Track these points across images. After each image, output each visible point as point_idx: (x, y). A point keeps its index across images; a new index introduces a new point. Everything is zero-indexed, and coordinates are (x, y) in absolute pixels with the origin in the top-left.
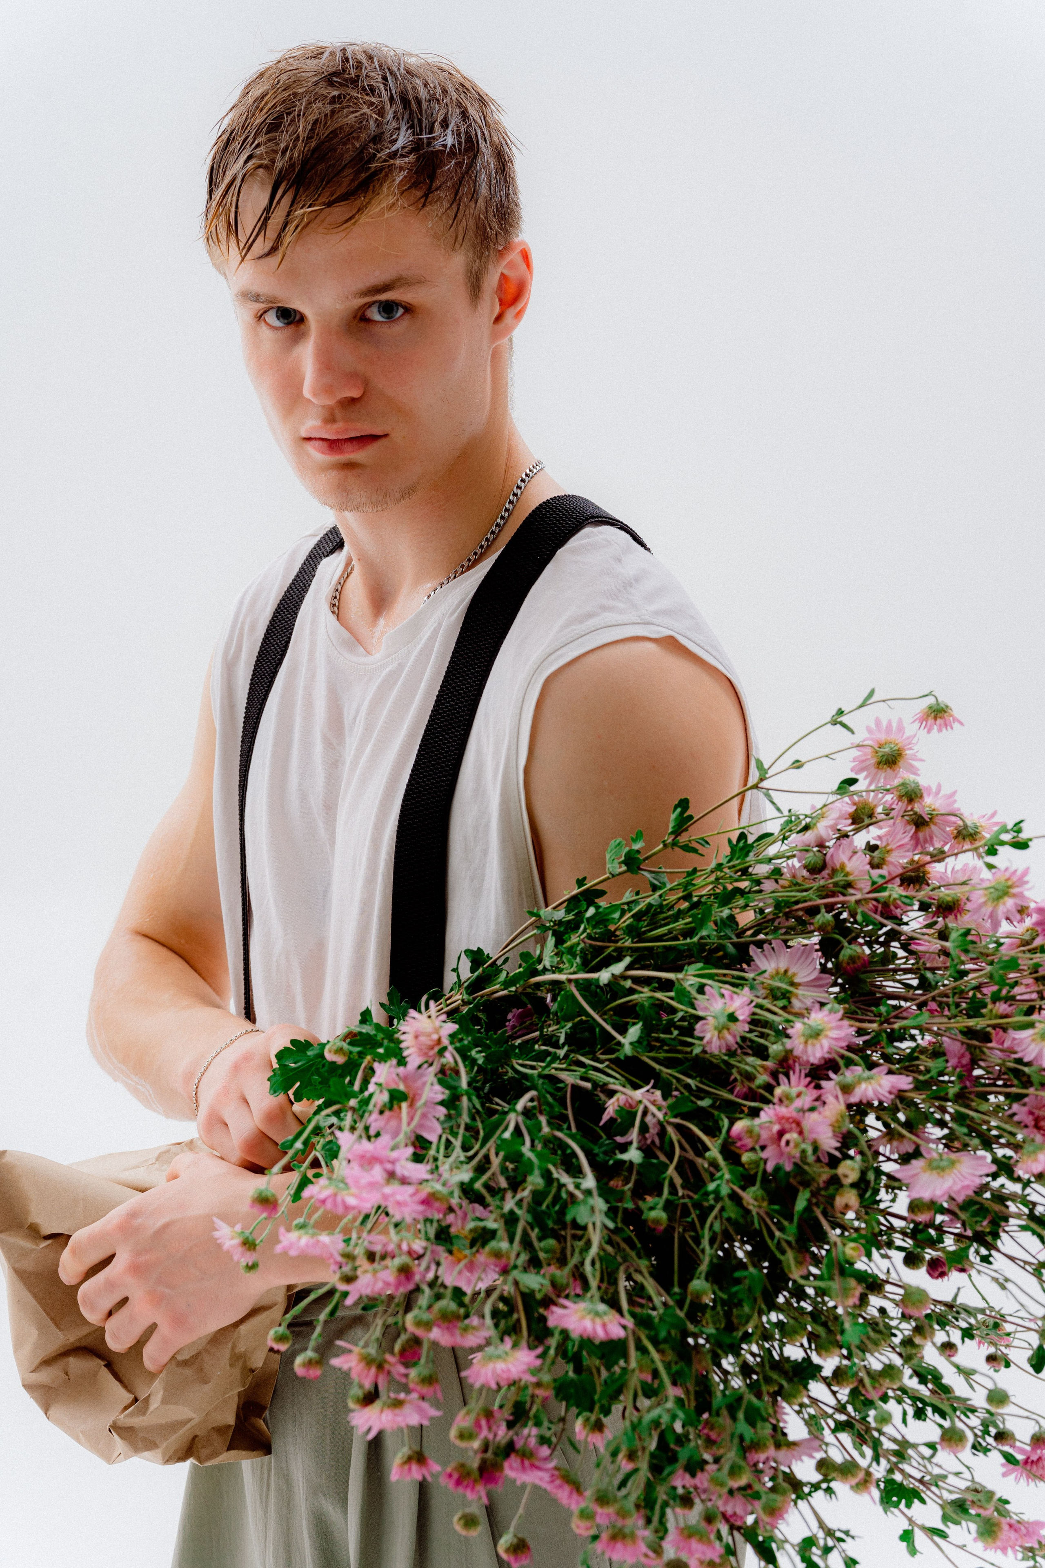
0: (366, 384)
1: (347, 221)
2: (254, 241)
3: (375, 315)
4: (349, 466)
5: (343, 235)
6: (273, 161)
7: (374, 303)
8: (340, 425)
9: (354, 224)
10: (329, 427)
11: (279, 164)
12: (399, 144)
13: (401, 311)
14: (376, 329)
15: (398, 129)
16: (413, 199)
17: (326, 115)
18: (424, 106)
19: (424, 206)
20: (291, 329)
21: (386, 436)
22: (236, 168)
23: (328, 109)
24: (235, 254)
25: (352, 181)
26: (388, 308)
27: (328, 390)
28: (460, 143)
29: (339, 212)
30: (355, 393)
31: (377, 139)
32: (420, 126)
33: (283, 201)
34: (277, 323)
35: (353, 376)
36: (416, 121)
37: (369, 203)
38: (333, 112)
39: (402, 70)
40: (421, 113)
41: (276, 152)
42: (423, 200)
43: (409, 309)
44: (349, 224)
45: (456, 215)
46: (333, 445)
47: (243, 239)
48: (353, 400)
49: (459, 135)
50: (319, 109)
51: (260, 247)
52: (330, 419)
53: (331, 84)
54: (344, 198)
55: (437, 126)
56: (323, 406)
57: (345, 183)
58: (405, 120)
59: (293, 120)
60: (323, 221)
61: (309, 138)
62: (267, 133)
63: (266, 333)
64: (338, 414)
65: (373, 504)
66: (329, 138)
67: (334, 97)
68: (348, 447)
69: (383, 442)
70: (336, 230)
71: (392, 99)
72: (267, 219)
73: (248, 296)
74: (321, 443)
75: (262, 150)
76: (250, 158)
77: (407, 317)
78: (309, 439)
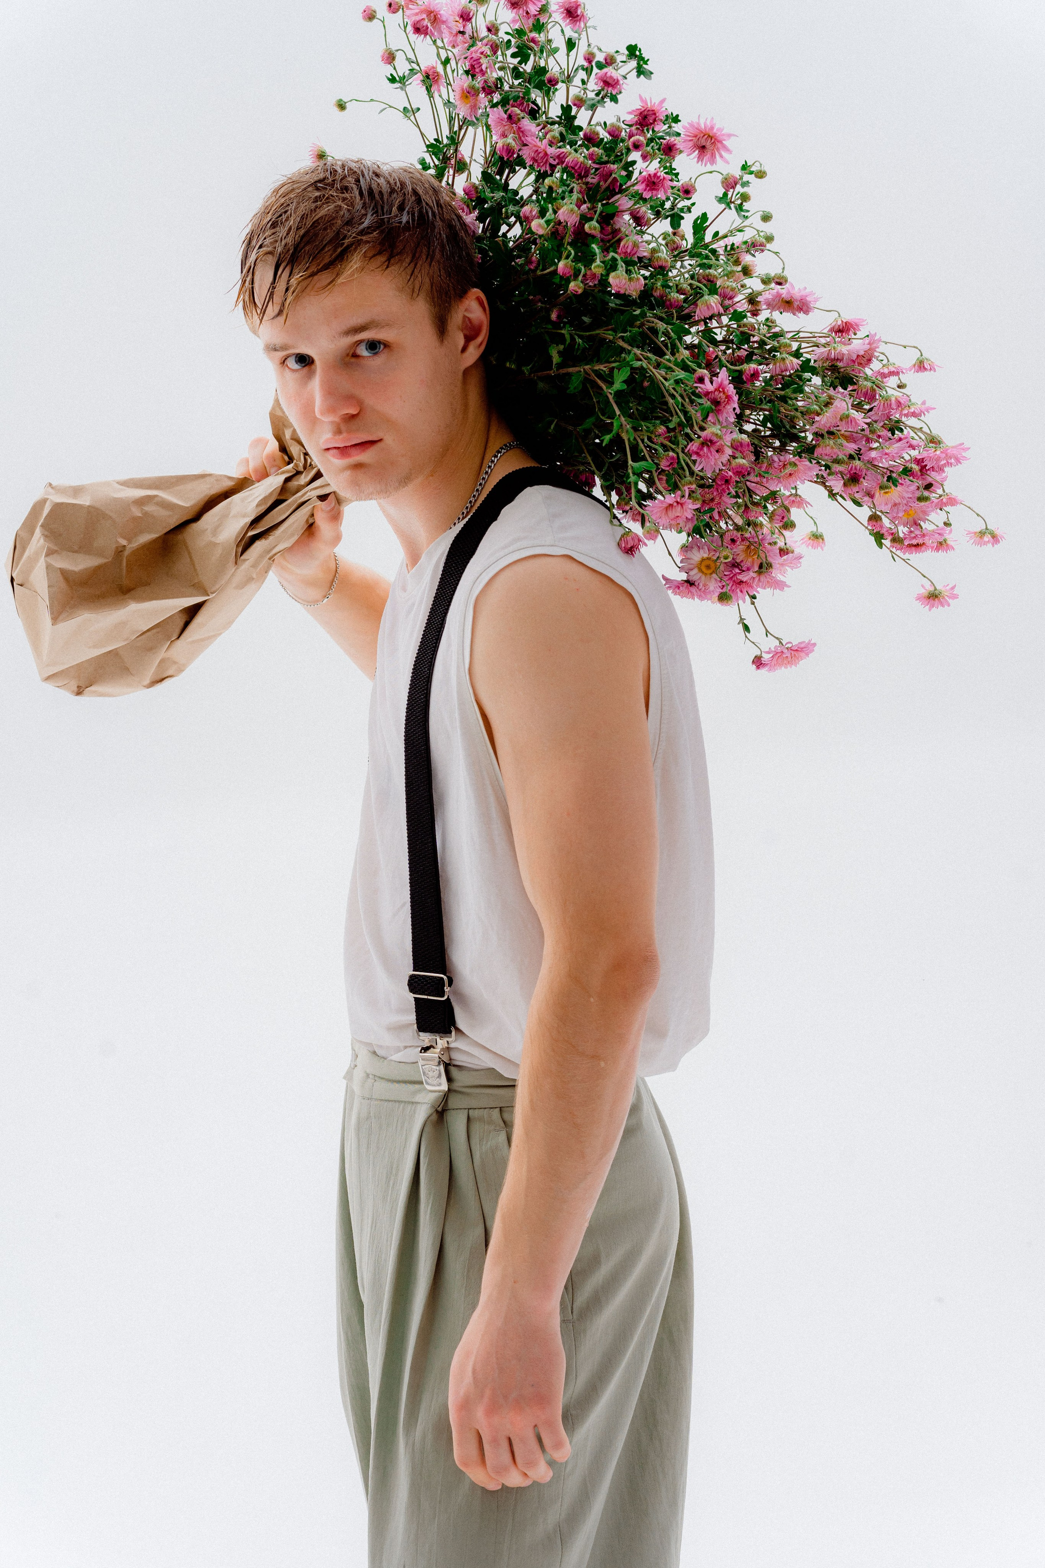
0: (360, 403)
1: (329, 284)
2: (266, 307)
3: (363, 351)
4: (358, 466)
5: (327, 293)
6: (275, 248)
7: (361, 341)
8: (344, 435)
9: (336, 285)
10: (337, 437)
11: (279, 250)
12: (365, 224)
13: (382, 347)
14: (363, 362)
15: (366, 215)
16: (379, 263)
17: (311, 210)
18: (385, 197)
19: (387, 267)
20: (306, 369)
21: (381, 440)
22: (252, 257)
23: (312, 206)
24: (256, 320)
25: (331, 255)
26: (373, 346)
27: (331, 410)
28: (413, 220)
29: (324, 278)
30: (353, 411)
31: (349, 223)
32: (383, 210)
33: (283, 276)
34: (296, 366)
35: (350, 398)
36: (379, 207)
37: (344, 268)
38: (316, 208)
39: (371, 173)
40: (383, 202)
41: (277, 241)
42: (387, 263)
43: (387, 345)
44: (332, 286)
45: (413, 271)
46: (343, 451)
47: (259, 309)
48: (353, 417)
49: (413, 215)
50: (306, 207)
51: (272, 310)
52: (338, 431)
53: (317, 189)
54: (326, 267)
55: (394, 209)
56: (332, 422)
57: (326, 257)
58: (371, 208)
59: (288, 217)
60: (313, 287)
61: (299, 228)
62: (272, 228)
63: (288, 374)
64: (343, 427)
65: (379, 493)
66: (313, 227)
67: (316, 197)
68: (353, 451)
69: (379, 445)
70: (323, 291)
71: (361, 193)
72: (274, 289)
73: (272, 349)
74: (335, 451)
75: (268, 241)
76: (260, 247)
77: (386, 351)
78: (328, 449)
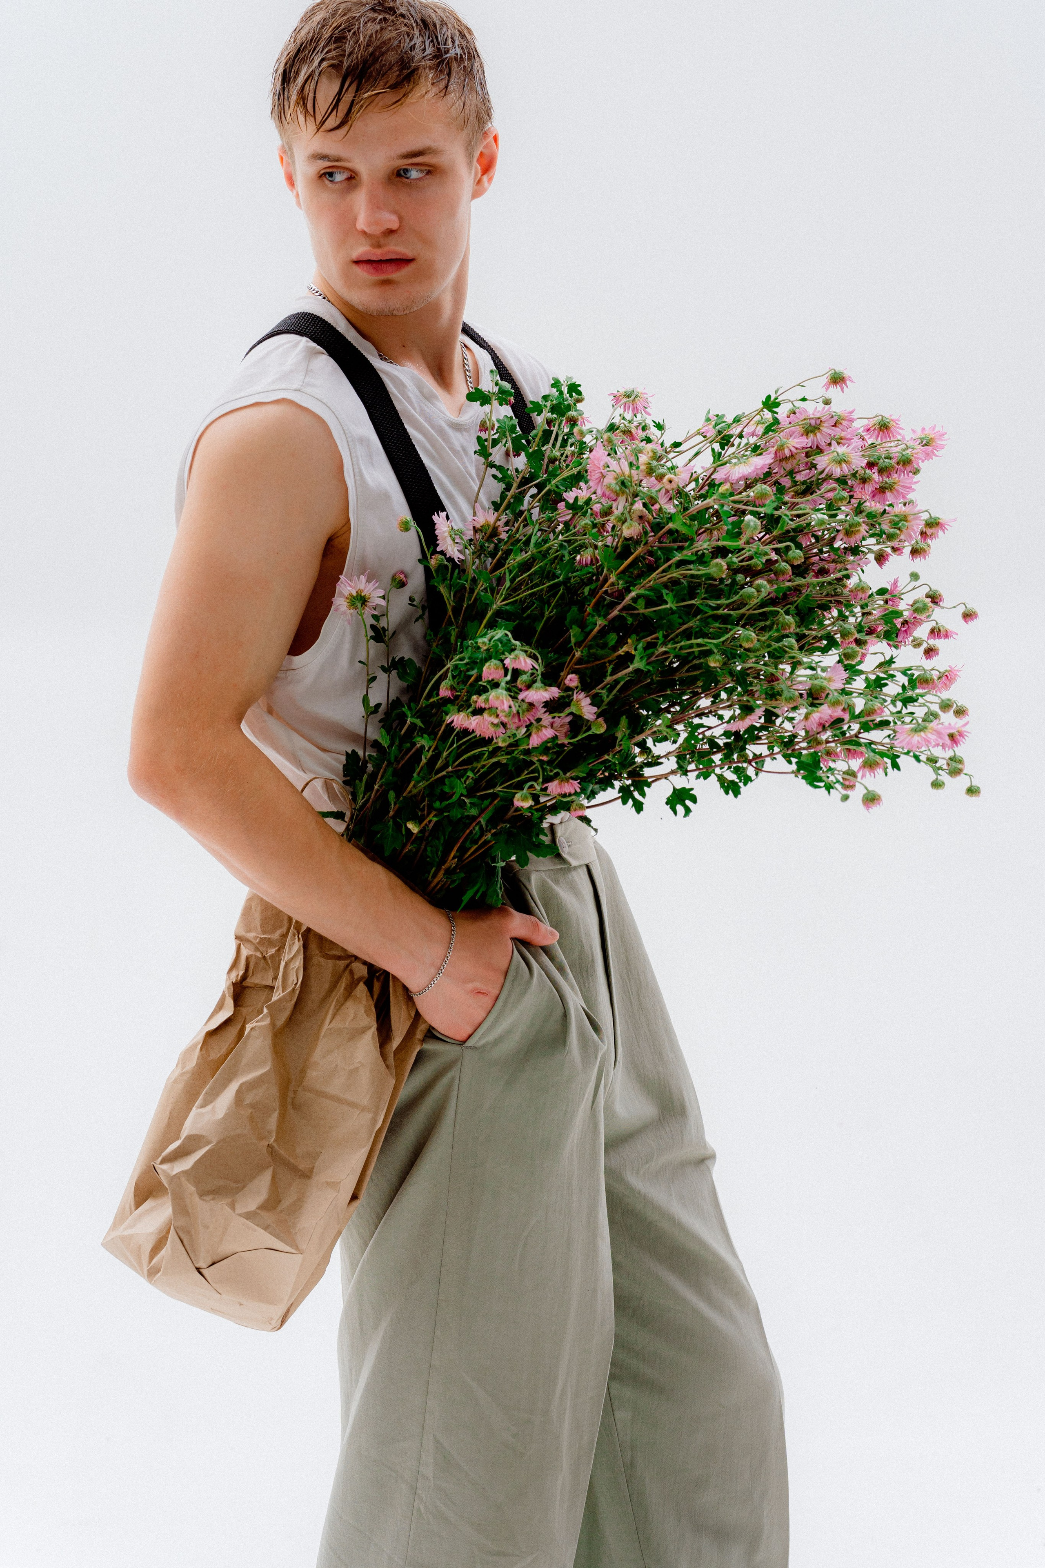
0: (402, 219)
2: (327, 118)
4: (387, 282)
5: (393, 112)
6: (341, 62)
8: (381, 249)
9: (402, 104)
11: (345, 65)
12: (425, 53)
15: (424, 43)
17: (377, 31)
18: (438, 28)
19: (445, 94)
21: (416, 259)
22: (312, 67)
23: (378, 27)
24: (312, 127)
25: (399, 76)
27: (374, 223)
29: (390, 96)
30: (394, 226)
31: (411, 49)
32: (438, 42)
33: (350, 89)
36: (434, 37)
37: (412, 90)
38: (382, 29)
40: (437, 32)
41: (344, 56)
42: (444, 91)
44: (397, 104)
46: (375, 264)
47: (319, 118)
48: (392, 231)
50: (373, 28)
51: (332, 122)
52: (376, 245)
53: (375, 11)
55: (448, 41)
56: (372, 236)
57: (393, 76)
58: (427, 36)
59: (354, 34)
61: (368, 45)
62: (335, 42)
64: (382, 241)
66: (379, 47)
67: (381, 19)
68: (386, 266)
69: (414, 264)
71: (416, 22)
72: (339, 100)
73: (318, 158)
74: (367, 264)
75: (333, 54)
76: (323, 60)
78: (359, 263)
